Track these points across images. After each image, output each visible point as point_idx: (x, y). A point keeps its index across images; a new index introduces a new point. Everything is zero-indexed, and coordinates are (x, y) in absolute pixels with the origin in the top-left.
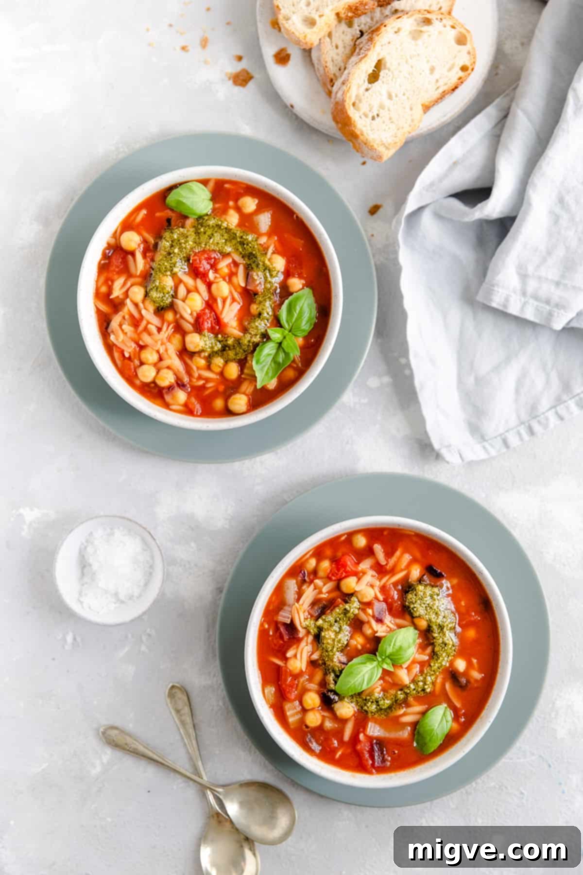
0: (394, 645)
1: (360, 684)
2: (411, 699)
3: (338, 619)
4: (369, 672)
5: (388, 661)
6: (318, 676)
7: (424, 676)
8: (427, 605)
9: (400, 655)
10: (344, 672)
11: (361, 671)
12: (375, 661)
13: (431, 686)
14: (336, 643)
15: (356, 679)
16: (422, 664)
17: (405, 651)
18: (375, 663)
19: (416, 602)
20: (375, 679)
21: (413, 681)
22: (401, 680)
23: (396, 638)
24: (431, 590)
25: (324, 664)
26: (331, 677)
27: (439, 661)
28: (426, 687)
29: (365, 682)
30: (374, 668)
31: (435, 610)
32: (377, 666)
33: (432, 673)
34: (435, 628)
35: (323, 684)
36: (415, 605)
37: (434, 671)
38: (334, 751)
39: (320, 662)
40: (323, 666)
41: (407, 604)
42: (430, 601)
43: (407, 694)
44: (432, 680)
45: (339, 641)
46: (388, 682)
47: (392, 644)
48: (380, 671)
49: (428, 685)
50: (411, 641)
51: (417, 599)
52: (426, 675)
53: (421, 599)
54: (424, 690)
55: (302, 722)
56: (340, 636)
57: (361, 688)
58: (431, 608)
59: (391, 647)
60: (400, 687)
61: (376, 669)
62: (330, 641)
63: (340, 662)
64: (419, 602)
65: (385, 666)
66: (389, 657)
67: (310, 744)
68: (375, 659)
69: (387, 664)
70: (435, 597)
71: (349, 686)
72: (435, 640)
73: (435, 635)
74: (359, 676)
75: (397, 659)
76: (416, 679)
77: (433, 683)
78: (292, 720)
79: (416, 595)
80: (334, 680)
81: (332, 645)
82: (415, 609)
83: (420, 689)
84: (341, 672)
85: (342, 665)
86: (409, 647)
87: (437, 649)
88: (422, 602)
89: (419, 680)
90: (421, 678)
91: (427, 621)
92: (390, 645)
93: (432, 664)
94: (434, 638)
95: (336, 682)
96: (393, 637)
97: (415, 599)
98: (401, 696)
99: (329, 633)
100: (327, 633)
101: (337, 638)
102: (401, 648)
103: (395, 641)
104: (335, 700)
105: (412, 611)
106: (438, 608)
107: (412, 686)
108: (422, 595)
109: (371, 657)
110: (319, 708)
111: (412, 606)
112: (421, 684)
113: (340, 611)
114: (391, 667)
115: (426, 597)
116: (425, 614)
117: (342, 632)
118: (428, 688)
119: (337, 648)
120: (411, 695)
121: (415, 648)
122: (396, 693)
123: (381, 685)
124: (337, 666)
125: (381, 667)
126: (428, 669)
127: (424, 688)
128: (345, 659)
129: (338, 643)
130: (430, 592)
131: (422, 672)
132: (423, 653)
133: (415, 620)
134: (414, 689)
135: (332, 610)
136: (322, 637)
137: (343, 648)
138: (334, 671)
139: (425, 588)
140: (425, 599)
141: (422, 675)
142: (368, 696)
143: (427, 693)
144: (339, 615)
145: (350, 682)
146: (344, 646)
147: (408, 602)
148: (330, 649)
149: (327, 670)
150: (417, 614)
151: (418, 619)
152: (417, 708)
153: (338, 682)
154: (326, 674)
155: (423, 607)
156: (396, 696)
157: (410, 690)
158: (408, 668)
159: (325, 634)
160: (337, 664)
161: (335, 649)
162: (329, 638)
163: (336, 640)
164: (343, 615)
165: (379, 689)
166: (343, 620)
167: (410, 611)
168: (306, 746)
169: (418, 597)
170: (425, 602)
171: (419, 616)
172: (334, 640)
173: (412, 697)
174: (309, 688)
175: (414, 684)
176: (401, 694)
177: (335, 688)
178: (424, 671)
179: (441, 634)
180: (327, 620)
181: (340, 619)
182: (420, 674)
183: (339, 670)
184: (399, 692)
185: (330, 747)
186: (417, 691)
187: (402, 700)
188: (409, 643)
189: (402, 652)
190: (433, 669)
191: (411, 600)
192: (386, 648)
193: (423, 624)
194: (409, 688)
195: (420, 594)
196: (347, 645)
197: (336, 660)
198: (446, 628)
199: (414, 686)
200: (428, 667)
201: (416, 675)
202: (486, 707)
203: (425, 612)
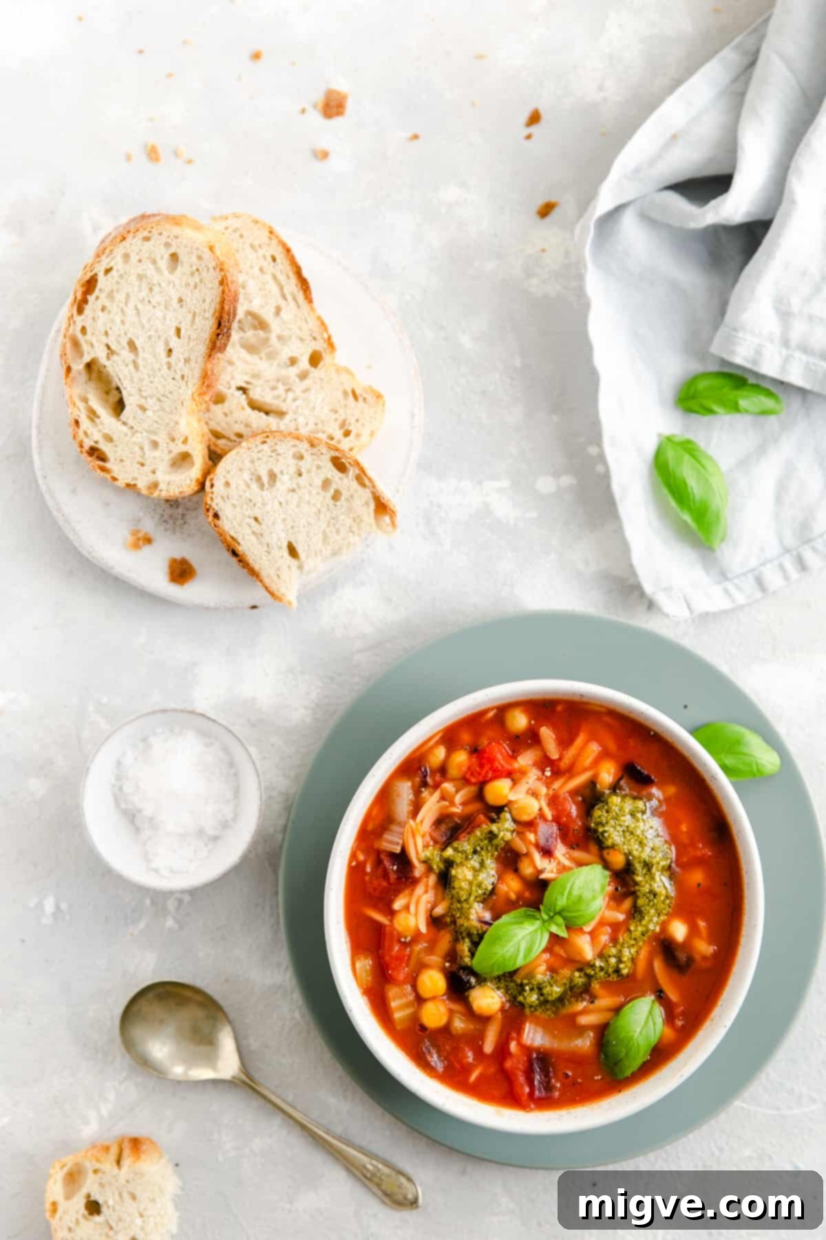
0: (570, 893)
1: (512, 957)
2: (596, 986)
3: (478, 848)
4: (528, 937)
5: (559, 919)
6: (444, 944)
7: (619, 947)
8: (626, 829)
9: (579, 911)
10: (486, 935)
11: (515, 935)
12: (537, 919)
13: (629, 964)
14: (474, 888)
15: (505, 950)
16: (616, 927)
17: (588, 904)
18: (538, 923)
19: (607, 823)
20: (537, 949)
21: (601, 955)
22: (580, 952)
23: (573, 883)
24: (632, 804)
25: (454, 922)
26: (465, 946)
27: (644, 923)
28: (622, 966)
29: (521, 955)
30: (536, 931)
31: (638, 836)
32: (541, 928)
33: (633, 942)
34: (638, 866)
35: (452, 955)
36: (606, 828)
37: (635, 939)
38: (466, 1070)
39: (448, 920)
40: (453, 926)
41: (593, 825)
42: (630, 822)
43: (589, 977)
44: (632, 955)
45: (479, 885)
46: (559, 956)
47: (566, 893)
48: (546, 937)
49: (625, 962)
50: (597, 887)
51: (609, 817)
52: (622, 945)
53: (616, 818)
54: (617, 971)
55: (415, 1019)
56: (481, 877)
57: (515, 963)
58: (632, 833)
59: (565, 898)
60: (579, 966)
61: (539, 933)
62: (464, 885)
63: (481, 921)
64: (612, 822)
65: (554, 929)
66: (559, 913)
67: (429, 1058)
68: (538, 916)
69: (557, 924)
70: (639, 815)
71: (494, 960)
72: (637, 888)
73: (639, 878)
74: (512, 943)
75: (574, 917)
76: (604, 952)
77: (633, 960)
78: (398, 1015)
79: (607, 812)
80: (470, 950)
81: (468, 891)
82: (606, 835)
83: (610, 970)
84: (481, 937)
85: (483, 925)
86: (594, 898)
87: (640, 902)
88: (617, 823)
89: (611, 954)
90: (614, 951)
91: (625, 854)
92: (562, 894)
93: (632, 928)
94: (636, 884)
95: (473, 955)
96: (567, 881)
97: (606, 817)
98: (579, 979)
99: (463, 872)
100: (459, 870)
101: (476, 879)
102: (580, 899)
103: (571, 887)
104: (471, 984)
105: (601, 837)
106: (643, 834)
107: (598, 963)
108: (618, 811)
109: (532, 913)
110: (445, 997)
111: (601, 829)
112: (613, 961)
113: (482, 834)
114: (563, 931)
115: (624, 815)
116: (621, 843)
117: (485, 871)
118: (624, 968)
119: (476, 897)
120: (597, 979)
121: (604, 899)
122: (571, 975)
123: (547, 962)
124: (476, 927)
125: (548, 930)
126: (625, 935)
127: (618, 967)
128: (487, 916)
129: (478, 888)
130: (630, 807)
131: (614, 940)
132: (617, 909)
133: (605, 852)
134: (602, 969)
135: (469, 833)
136: (451, 876)
137: (486, 896)
138: (469, 935)
139: (623, 801)
140: (623, 818)
141: (614, 946)
142: (526, 979)
143: (622, 975)
144: (480, 842)
145: (495, 953)
146: (488, 893)
147: (595, 823)
148: (464, 898)
149: (458, 934)
150: (609, 843)
151: (611, 851)
152: (606, 1001)
153: (478, 954)
154: (456, 940)
155: (618, 831)
156: (571, 980)
157: (594, 970)
158: (592, 934)
159: (457, 873)
160: (475, 923)
161: (472, 898)
162: (464, 879)
163: (475, 883)
164: (486, 842)
165: (543, 968)
166: (487, 849)
167: (598, 837)
168: (420, 1060)
169: (611, 814)
170: (621, 823)
171: (613, 847)
172: (471, 883)
173: (598, 983)
174: (428, 962)
175: (602, 961)
176: (580, 977)
177: (472, 964)
178: (618, 939)
179: (647, 877)
180: (460, 849)
181: (482, 849)
182: (611, 945)
183: (478, 934)
184: (577, 974)
185: (460, 1062)
186: (606, 973)
187: (581, 987)
188: (594, 891)
189: (582, 907)
190: (633, 936)
191: (599, 820)
192: (556, 899)
193: (618, 860)
194: (592, 966)
195: (615, 810)
196: (493, 892)
197: (473, 917)
198: (656, 868)
199: (602, 964)
200: (624, 933)
201: (605, 946)
202: (720, 1002)
203: (623, 839)
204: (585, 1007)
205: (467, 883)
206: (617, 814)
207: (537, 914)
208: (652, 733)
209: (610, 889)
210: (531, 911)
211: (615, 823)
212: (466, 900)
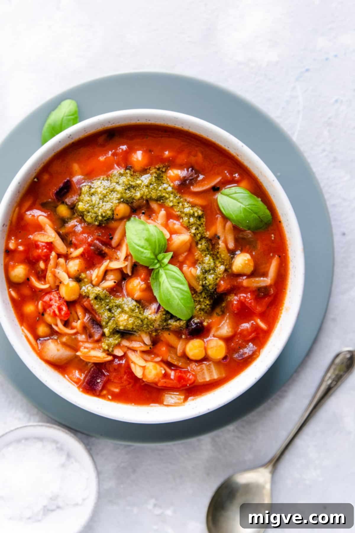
0: (142, 247)
1: (181, 293)
2: (208, 234)
3: (107, 307)
4: (169, 280)
5: (160, 256)
6: (170, 338)
7: (183, 215)
8: (101, 200)
9: (155, 241)
10: (167, 309)
11: (167, 288)
12: (159, 271)
13: (195, 209)
14: (134, 315)
15: (176, 297)
16: (169, 216)
17: (152, 235)
18: (162, 271)
19: (96, 213)
20: (178, 275)
21: (188, 228)
22: (184, 243)
23: (136, 244)
24: (84, 194)
25: (156, 330)
26: (173, 324)
27: (167, 196)
28: (196, 215)
29: (181, 286)
30: (166, 273)
31: (107, 193)
32: (165, 270)
33: (181, 204)
34: (128, 194)
35: (178, 333)
36: (100, 214)
37: (179, 203)
39: (154, 334)
40: (159, 331)
41: (97, 223)
42: (97, 197)
43: (202, 238)
44: (189, 206)
45: (133, 311)
46: (186, 258)
47: (142, 250)
48: (171, 267)
49: (194, 212)
50: (141, 227)
51: (93, 211)
52: (182, 212)
53: (93, 206)
54: (199, 217)
55: (218, 363)
56: (126, 308)
57: (186, 292)
58: (105, 197)
59: (145, 251)
60: (194, 244)
61: (167, 271)
62: (131, 321)
63: (157, 312)
64: (96, 209)
65: (166, 261)
66: (156, 256)
67: (246, 355)
68: (157, 271)
69: (163, 258)
70: (93, 190)
71: (183, 306)
72: (144, 197)
73: (138, 195)
74: (172, 292)
75: (159, 246)
76: (185, 225)
77: (193, 206)
78: (216, 375)
79: (89, 212)
80: (176, 321)
81: (136, 319)
82: (104, 214)
83: (198, 223)
84: (167, 313)
85: (160, 310)
86: (148, 230)
87: (154, 195)
88: (96, 206)
89: (187, 221)
90: (186, 219)
91: (119, 203)
92: (142, 252)
93: (171, 204)
94: (142, 198)
95: (179, 319)
96: (134, 248)
97: (92, 213)
98: (203, 245)
99: (122, 321)
100: (121, 323)
101: (128, 312)
102: (147, 240)
103: (139, 246)
104: (198, 323)
105: (106, 218)
106: (106, 189)
107: (193, 231)
108: (88, 205)
109: (155, 274)
110: (205, 340)
111: (100, 218)
112: (192, 220)
113: (98, 304)
114: (169, 254)
115: (92, 201)
116: (111, 204)
117: (123, 306)
118: (198, 213)
119: (140, 313)
120: (204, 233)
121: (149, 223)
122: (200, 251)
123: (189, 267)
124: (161, 316)
125: (167, 265)
126: (175, 210)
127: (197, 217)
128: (154, 306)
129: (135, 312)
130: (86, 196)
131: (178, 218)
132: (157, 213)
133: (116, 217)
134: (197, 229)
135: (96, 313)
136: (124, 330)
137: (141, 307)
138: (166, 320)
139: (82, 201)
140: (94, 202)
141: (182, 218)
142: (199, 282)
143: (202, 214)
144: (102, 306)
145: (178, 304)
146: (138, 305)
147: (95, 222)
148: (140, 321)
149: (164, 328)
150: (109, 213)
151: (115, 213)
152: (218, 228)
153: (179, 316)
154: (168, 329)
155: (103, 206)
156: (203, 251)
157: (197, 234)
158: (172, 232)
159: (122, 325)
160: (158, 316)
161: (141, 317)
162: (127, 321)
163: (130, 313)
164: (103, 302)
165: (192, 270)
166: (108, 302)
167: (106, 220)
168: (247, 361)
169: (90, 210)
170: (97, 203)
171: (113, 211)
172: (130, 316)
173: (206, 232)
174: (181, 351)
175: (192, 228)
176: (201, 244)
177: (185, 320)
178: (178, 215)
179: (137, 189)
180: (107, 320)
181: (108, 305)
182: (181, 221)
183: (165, 314)
184: (199, 246)
185: (250, 334)
186: (200, 226)
187: (209, 244)
188: (143, 230)
189: (153, 239)
190: (176, 204)
191: (94, 219)
192: (145, 257)
193: (123, 209)
194: (195, 235)
195: (88, 207)
196: (138, 301)
197: (153, 317)
198: (132, 182)
199: (194, 228)
200: (174, 210)
201: (182, 225)
202: (226, 148)
203: (109, 203)
204: (223, 242)
205: (130, 319)
206: (90, 206)
207: (156, 271)
208: (36, 180)
209: (143, 217)
210: (153, 275)
211: (96, 207)
212: (142, 321)
